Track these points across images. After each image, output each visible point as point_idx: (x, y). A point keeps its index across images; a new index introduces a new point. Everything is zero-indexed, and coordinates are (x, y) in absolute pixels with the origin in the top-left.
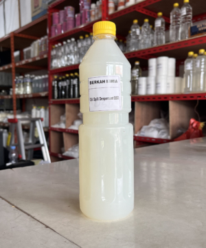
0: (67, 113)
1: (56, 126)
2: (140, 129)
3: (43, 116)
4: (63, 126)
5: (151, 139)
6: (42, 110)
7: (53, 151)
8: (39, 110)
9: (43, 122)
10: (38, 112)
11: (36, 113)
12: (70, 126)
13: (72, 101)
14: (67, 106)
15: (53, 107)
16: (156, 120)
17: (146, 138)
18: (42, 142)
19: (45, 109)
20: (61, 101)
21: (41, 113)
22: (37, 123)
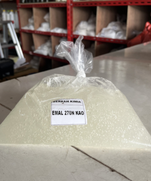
0: (35, 16)
1: (26, 28)
2: (100, 31)
3: (12, 19)
4: (32, 28)
5: (110, 39)
6: (12, 13)
7: (25, 49)
8: (9, 13)
9: (14, 24)
10: (8, 15)
11: (6, 16)
12: (38, 28)
13: (39, 5)
14: (34, 10)
15: (21, 11)
16: (113, 23)
17: (105, 39)
18: (15, 42)
19: (14, 12)
20: (29, 5)
21: (10, 16)
22: (9, 25)
